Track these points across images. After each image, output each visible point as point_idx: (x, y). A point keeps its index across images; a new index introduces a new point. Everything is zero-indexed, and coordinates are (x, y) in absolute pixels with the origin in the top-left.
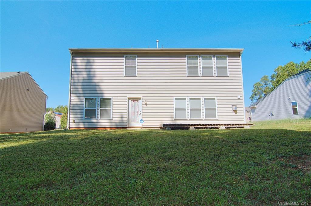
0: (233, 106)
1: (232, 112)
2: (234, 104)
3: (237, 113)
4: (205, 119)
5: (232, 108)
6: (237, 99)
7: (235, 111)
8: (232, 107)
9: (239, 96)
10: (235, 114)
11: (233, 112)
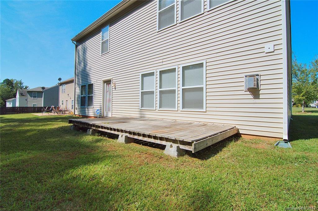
0: (246, 76)
1: (243, 93)
2: (252, 71)
3: (261, 96)
4: (181, 110)
5: (243, 84)
6: (264, 54)
7: (255, 92)
8: (243, 79)
9: (271, 45)
10: (254, 98)
11: (248, 93)
